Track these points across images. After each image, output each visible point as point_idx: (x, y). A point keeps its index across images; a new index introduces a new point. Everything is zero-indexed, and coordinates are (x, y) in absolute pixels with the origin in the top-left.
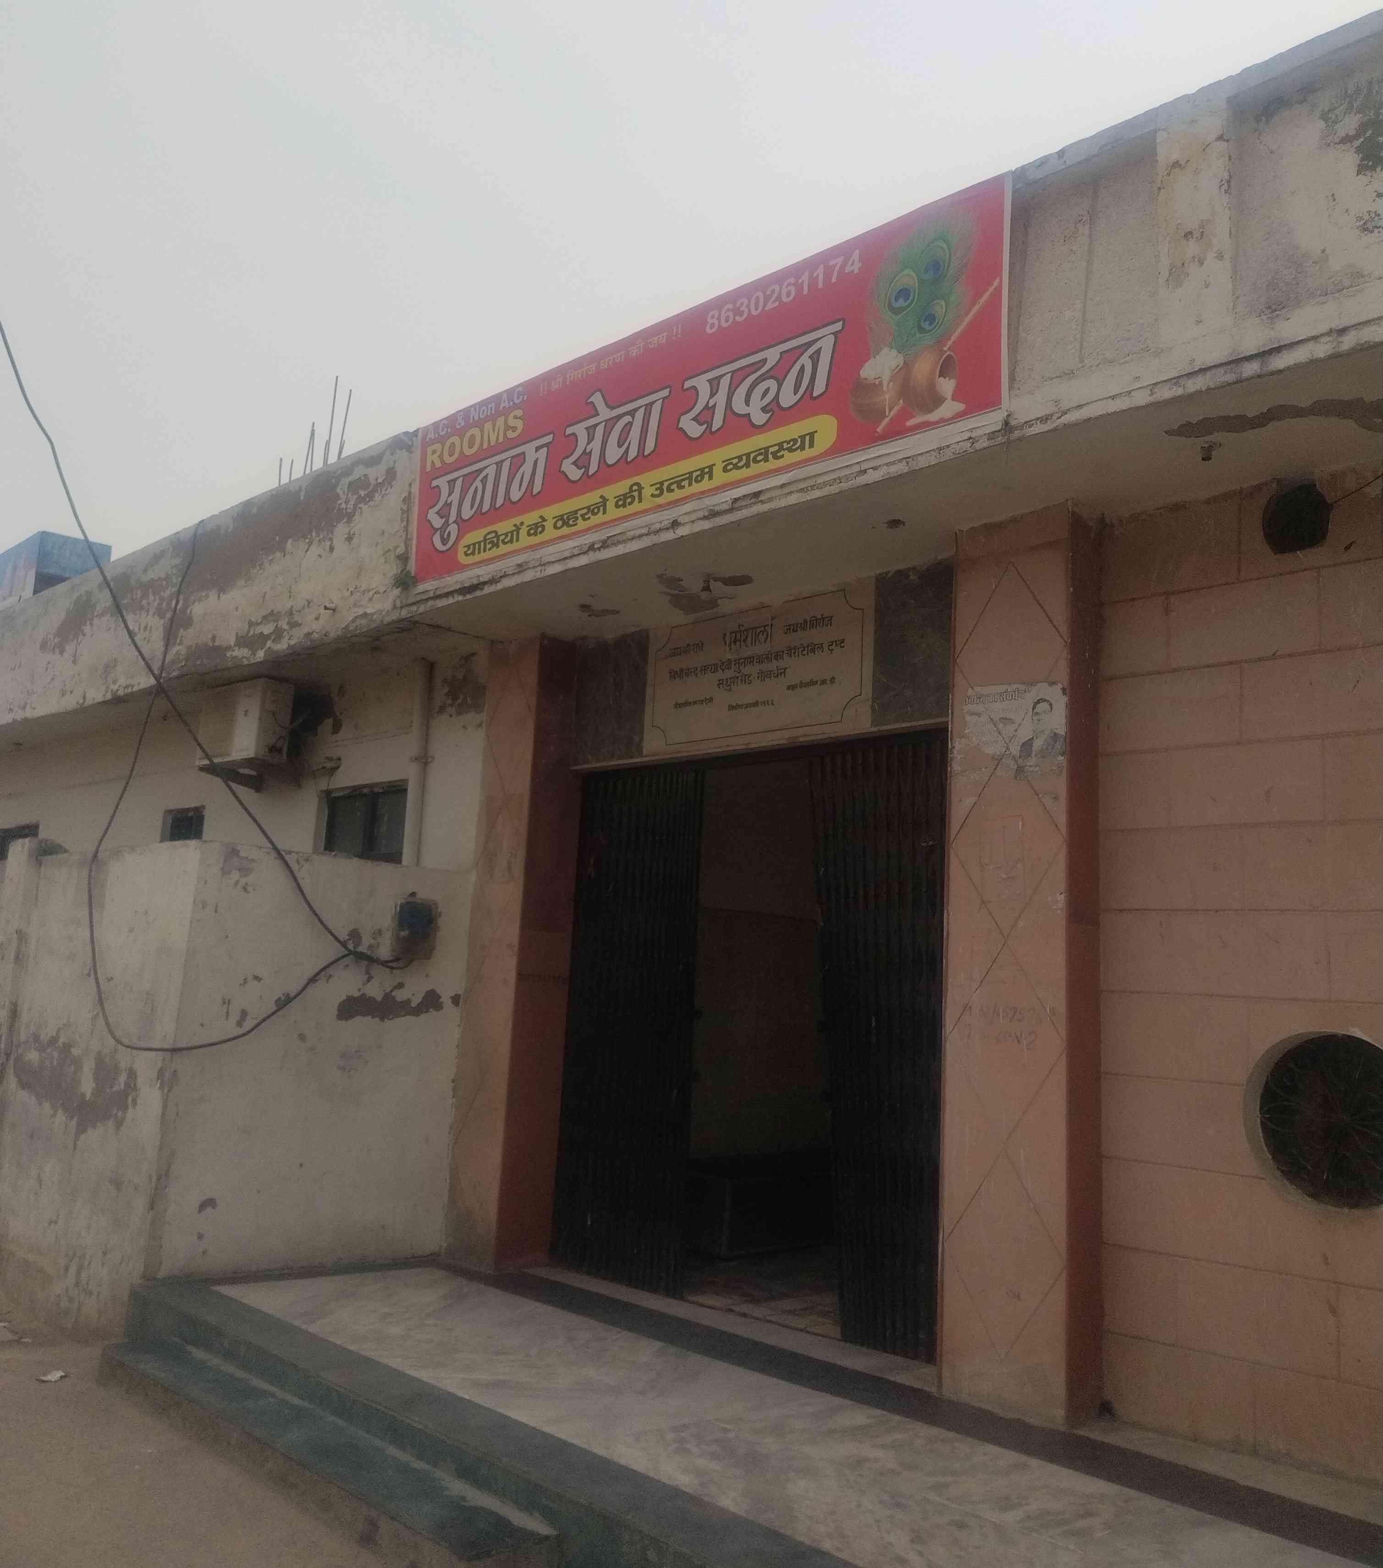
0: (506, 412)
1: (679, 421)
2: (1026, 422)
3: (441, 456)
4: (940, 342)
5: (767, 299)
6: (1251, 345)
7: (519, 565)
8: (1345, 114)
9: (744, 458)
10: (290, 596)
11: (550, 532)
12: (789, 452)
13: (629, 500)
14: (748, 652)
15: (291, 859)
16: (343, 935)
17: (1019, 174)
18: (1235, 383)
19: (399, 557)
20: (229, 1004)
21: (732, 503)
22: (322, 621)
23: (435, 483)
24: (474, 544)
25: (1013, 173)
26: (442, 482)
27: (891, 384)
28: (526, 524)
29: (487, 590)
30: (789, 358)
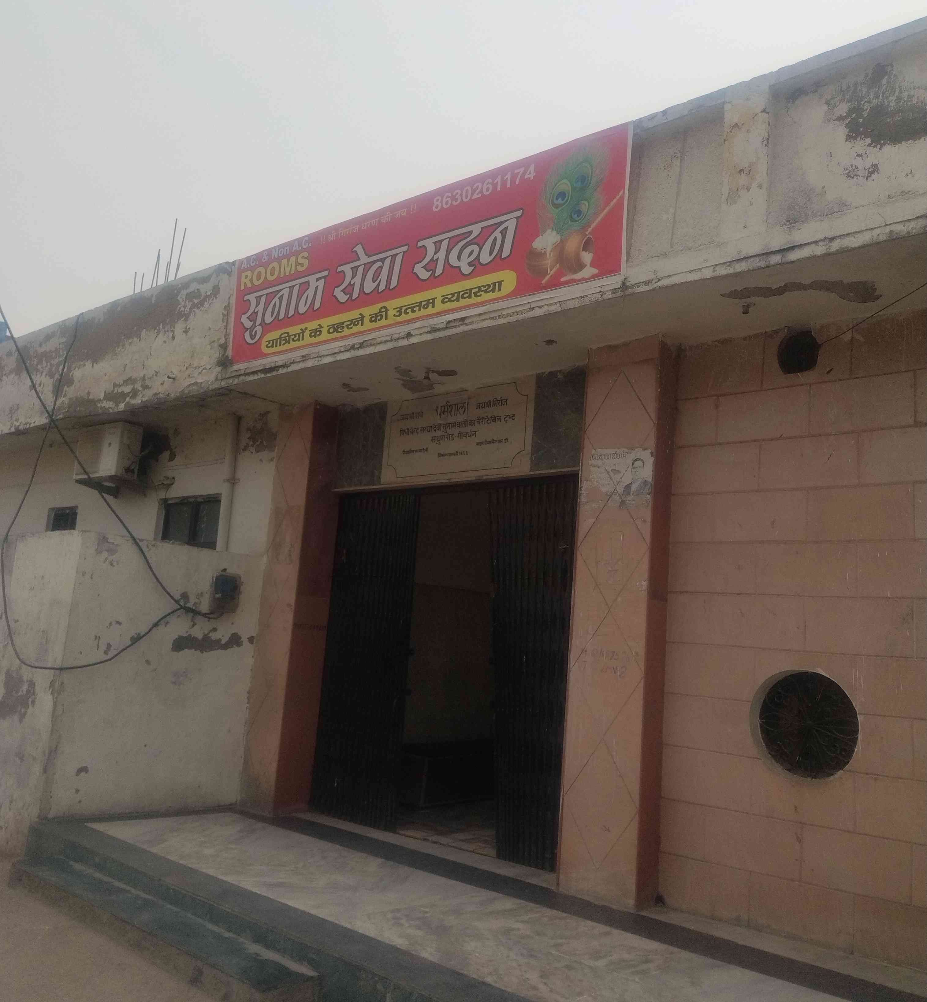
0: (297, 254)
1: (414, 268)
2: (636, 284)
3: (251, 280)
4: (584, 229)
5: (474, 191)
6: (776, 245)
7: (303, 356)
8: (840, 103)
9: (456, 295)
10: (144, 368)
11: (325, 336)
12: (485, 293)
13: (379, 318)
14: (451, 419)
15: (142, 544)
16: (177, 597)
17: (638, 124)
18: (766, 268)
19: (220, 346)
20: (99, 639)
21: (447, 324)
22: (166, 386)
23: (246, 298)
24: (273, 341)
25: (634, 122)
26: (251, 298)
27: (552, 253)
28: (309, 329)
29: (281, 371)
30: (486, 232)
